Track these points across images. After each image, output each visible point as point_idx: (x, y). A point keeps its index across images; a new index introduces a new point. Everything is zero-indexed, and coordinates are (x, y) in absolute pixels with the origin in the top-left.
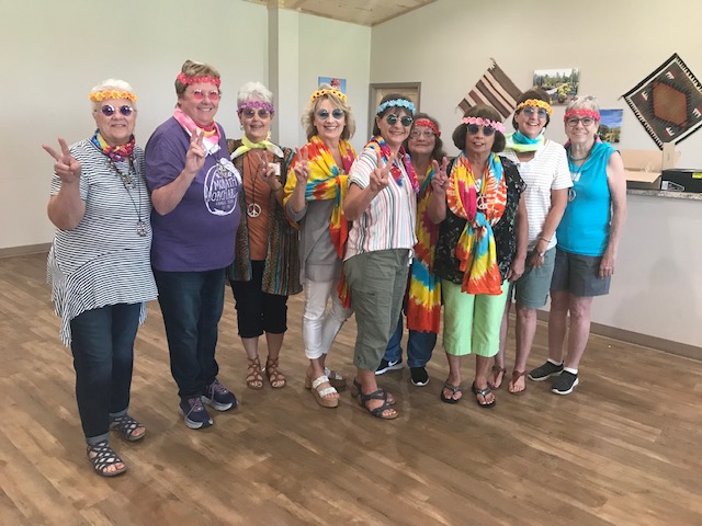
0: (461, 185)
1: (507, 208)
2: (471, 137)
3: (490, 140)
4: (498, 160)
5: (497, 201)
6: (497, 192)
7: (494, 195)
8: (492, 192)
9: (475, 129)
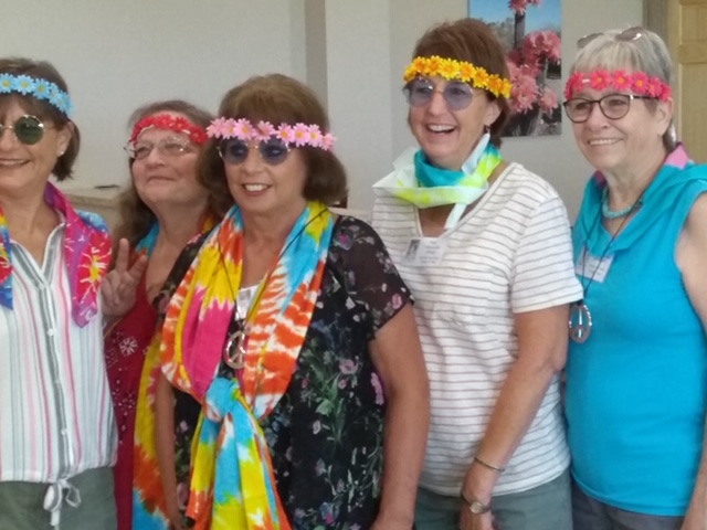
6: (280, 318)
7: (269, 329)
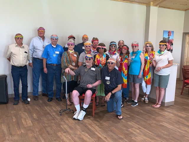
0: (97, 59)
1: (106, 63)
2: (100, 50)
3: (103, 50)
4: (105, 54)
5: (104, 62)
8: (103, 60)
9: (100, 48)
